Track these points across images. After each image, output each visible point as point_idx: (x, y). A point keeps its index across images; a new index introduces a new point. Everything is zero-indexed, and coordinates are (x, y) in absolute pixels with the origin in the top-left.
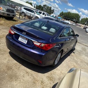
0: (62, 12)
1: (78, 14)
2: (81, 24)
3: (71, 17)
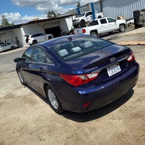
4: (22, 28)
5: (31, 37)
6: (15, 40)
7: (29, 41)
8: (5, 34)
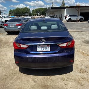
0: (11, 10)
1: (27, 8)
2: (33, 16)
3: (21, 12)
4: (66, 10)
5: (69, 16)
6: (60, 16)
7: (67, 18)
8: (57, 11)
